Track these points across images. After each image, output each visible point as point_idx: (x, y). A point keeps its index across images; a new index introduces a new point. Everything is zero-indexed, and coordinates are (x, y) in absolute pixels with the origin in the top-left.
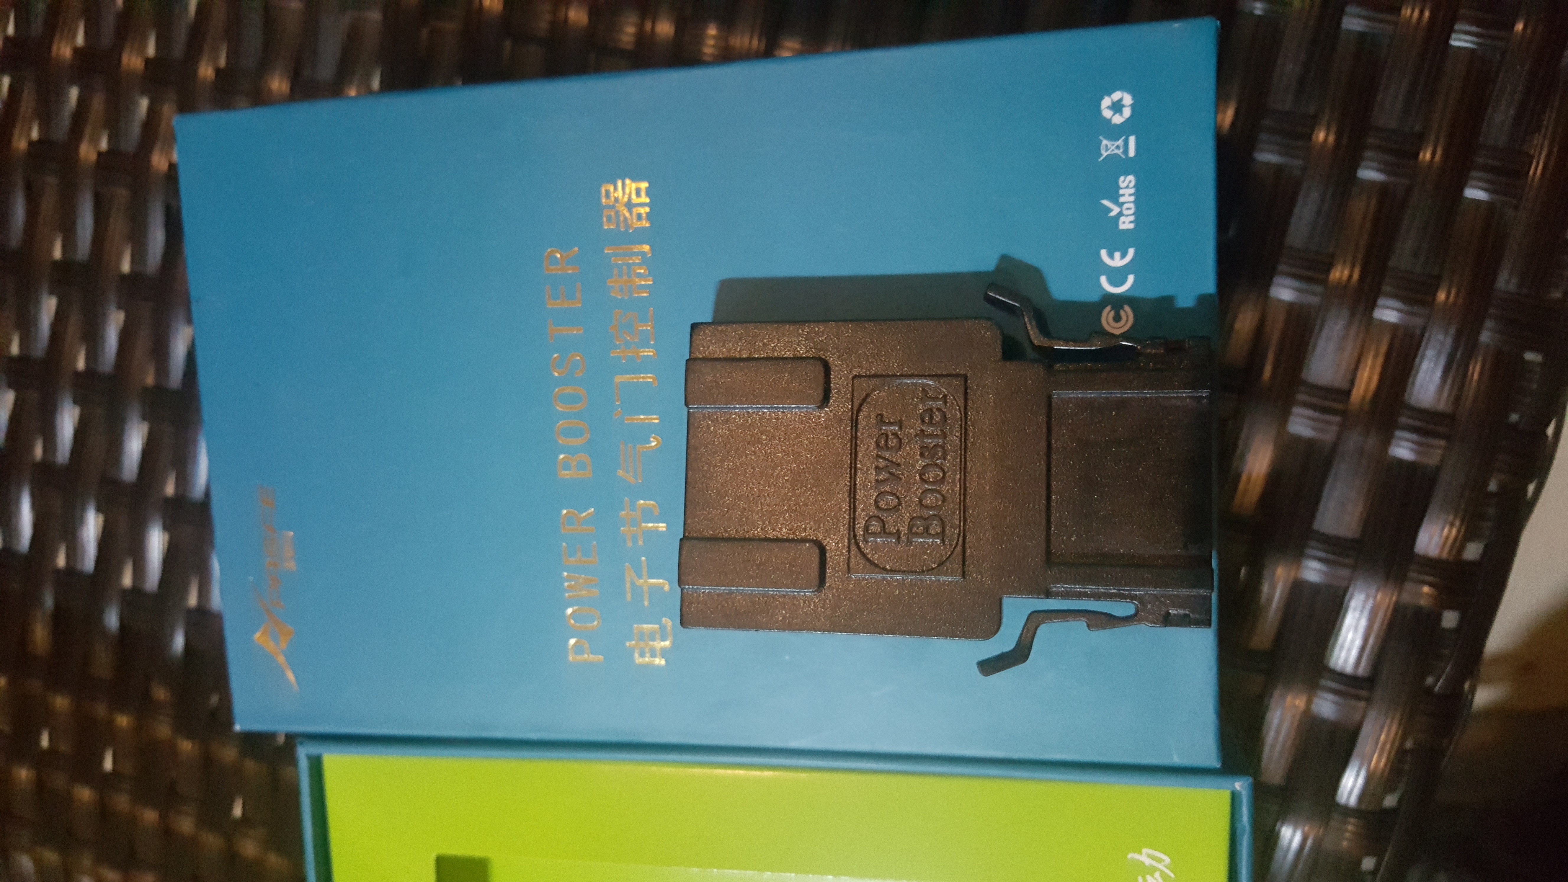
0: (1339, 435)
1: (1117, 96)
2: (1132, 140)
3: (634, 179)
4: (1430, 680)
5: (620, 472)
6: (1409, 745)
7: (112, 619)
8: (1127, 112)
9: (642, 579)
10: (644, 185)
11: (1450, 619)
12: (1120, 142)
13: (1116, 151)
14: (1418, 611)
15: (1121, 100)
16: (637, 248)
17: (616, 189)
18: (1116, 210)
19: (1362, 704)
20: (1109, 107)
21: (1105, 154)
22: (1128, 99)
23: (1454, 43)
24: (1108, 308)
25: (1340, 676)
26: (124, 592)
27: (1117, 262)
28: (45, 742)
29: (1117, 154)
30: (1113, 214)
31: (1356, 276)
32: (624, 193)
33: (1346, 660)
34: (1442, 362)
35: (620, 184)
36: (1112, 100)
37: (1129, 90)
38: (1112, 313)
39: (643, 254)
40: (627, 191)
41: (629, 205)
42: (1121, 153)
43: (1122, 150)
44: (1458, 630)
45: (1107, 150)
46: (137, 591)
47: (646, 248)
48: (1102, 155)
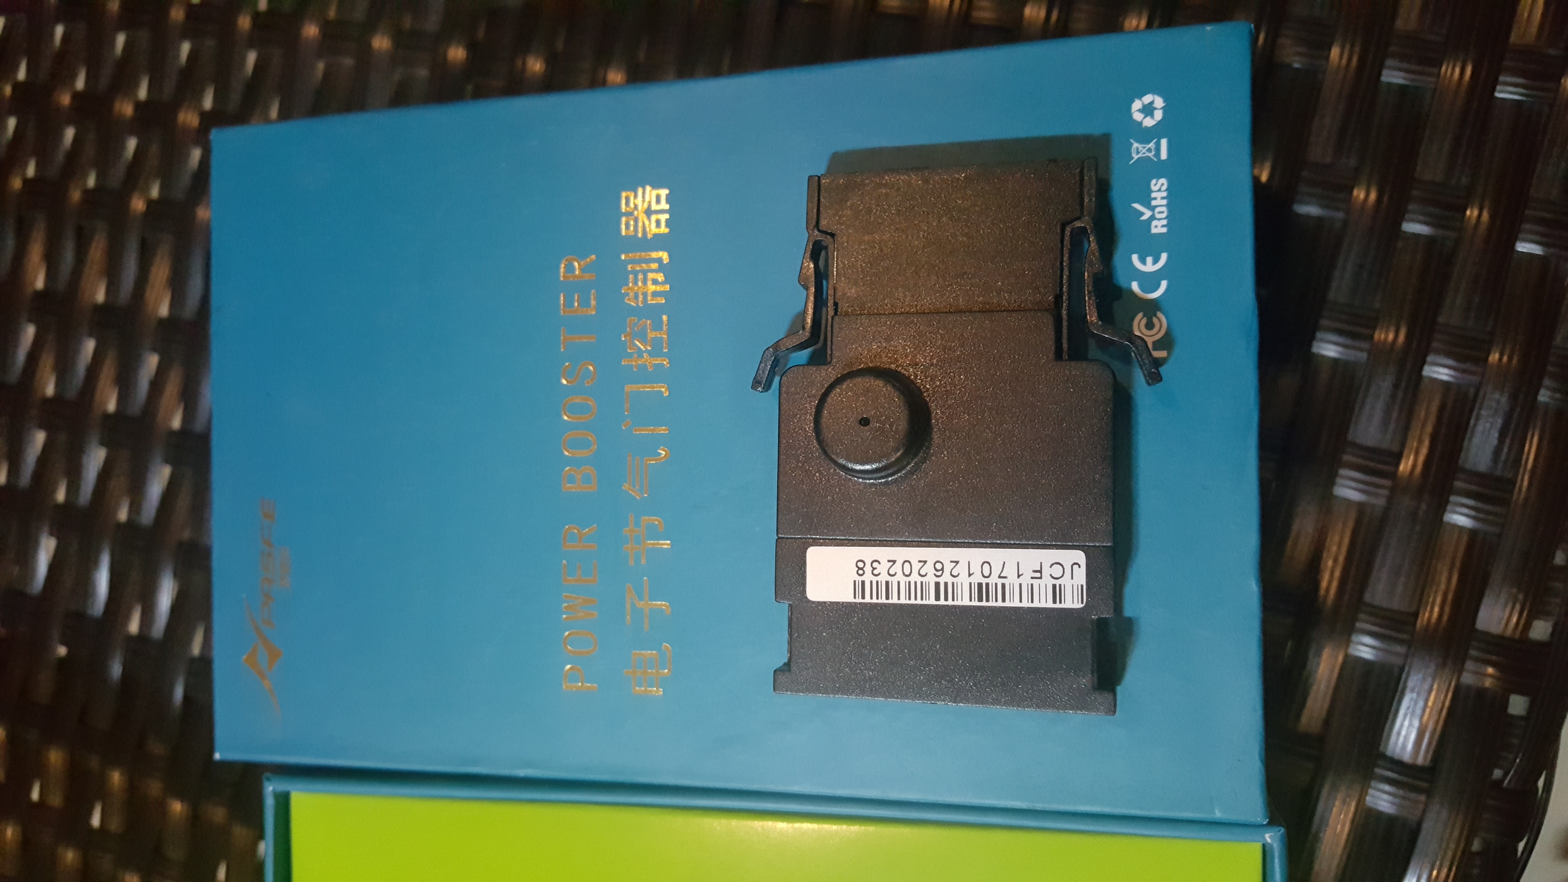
0: (1390, 500)
1: (1147, 99)
2: (1164, 142)
3: (654, 187)
4: (1497, 773)
5: (626, 486)
6: (1476, 846)
7: (116, 670)
8: (1158, 115)
9: (643, 601)
10: (664, 192)
11: (1518, 705)
12: (1152, 145)
13: (1148, 154)
14: (1481, 692)
15: (1152, 103)
16: (654, 255)
17: (636, 197)
18: (1148, 214)
19: (1423, 798)
20: (1139, 111)
21: (1136, 157)
22: (1159, 102)
23: (1498, 95)
24: (1140, 315)
25: (1397, 764)
26: (130, 638)
27: (1150, 267)
28: (35, 795)
29: (1148, 157)
30: (1144, 218)
31: (1402, 338)
32: (644, 201)
33: (1404, 746)
34: (1499, 422)
35: (640, 191)
36: (1143, 103)
37: (1160, 94)
38: (1144, 321)
39: (659, 260)
40: (647, 199)
41: (649, 212)
42: (1153, 155)
43: (1153, 153)
44: (1526, 718)
45: (1138, 153)
46: (143, 638)
47: (664, 256)
48: (1133, 158)
